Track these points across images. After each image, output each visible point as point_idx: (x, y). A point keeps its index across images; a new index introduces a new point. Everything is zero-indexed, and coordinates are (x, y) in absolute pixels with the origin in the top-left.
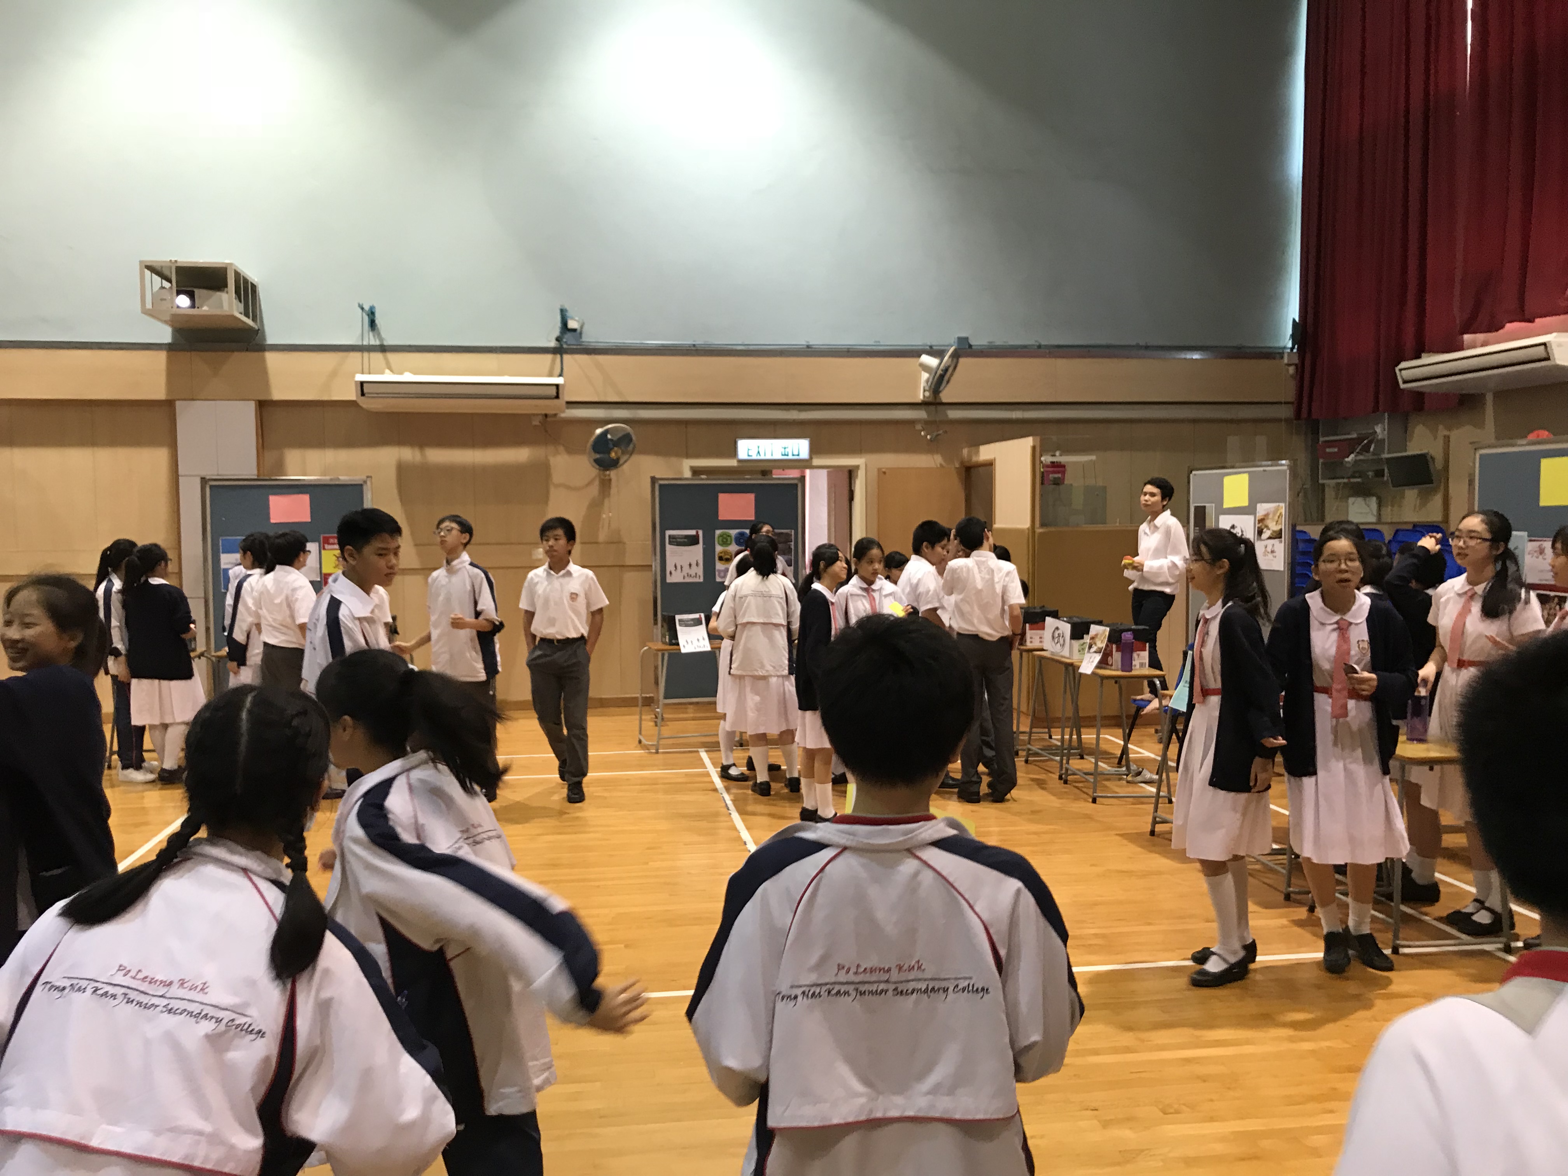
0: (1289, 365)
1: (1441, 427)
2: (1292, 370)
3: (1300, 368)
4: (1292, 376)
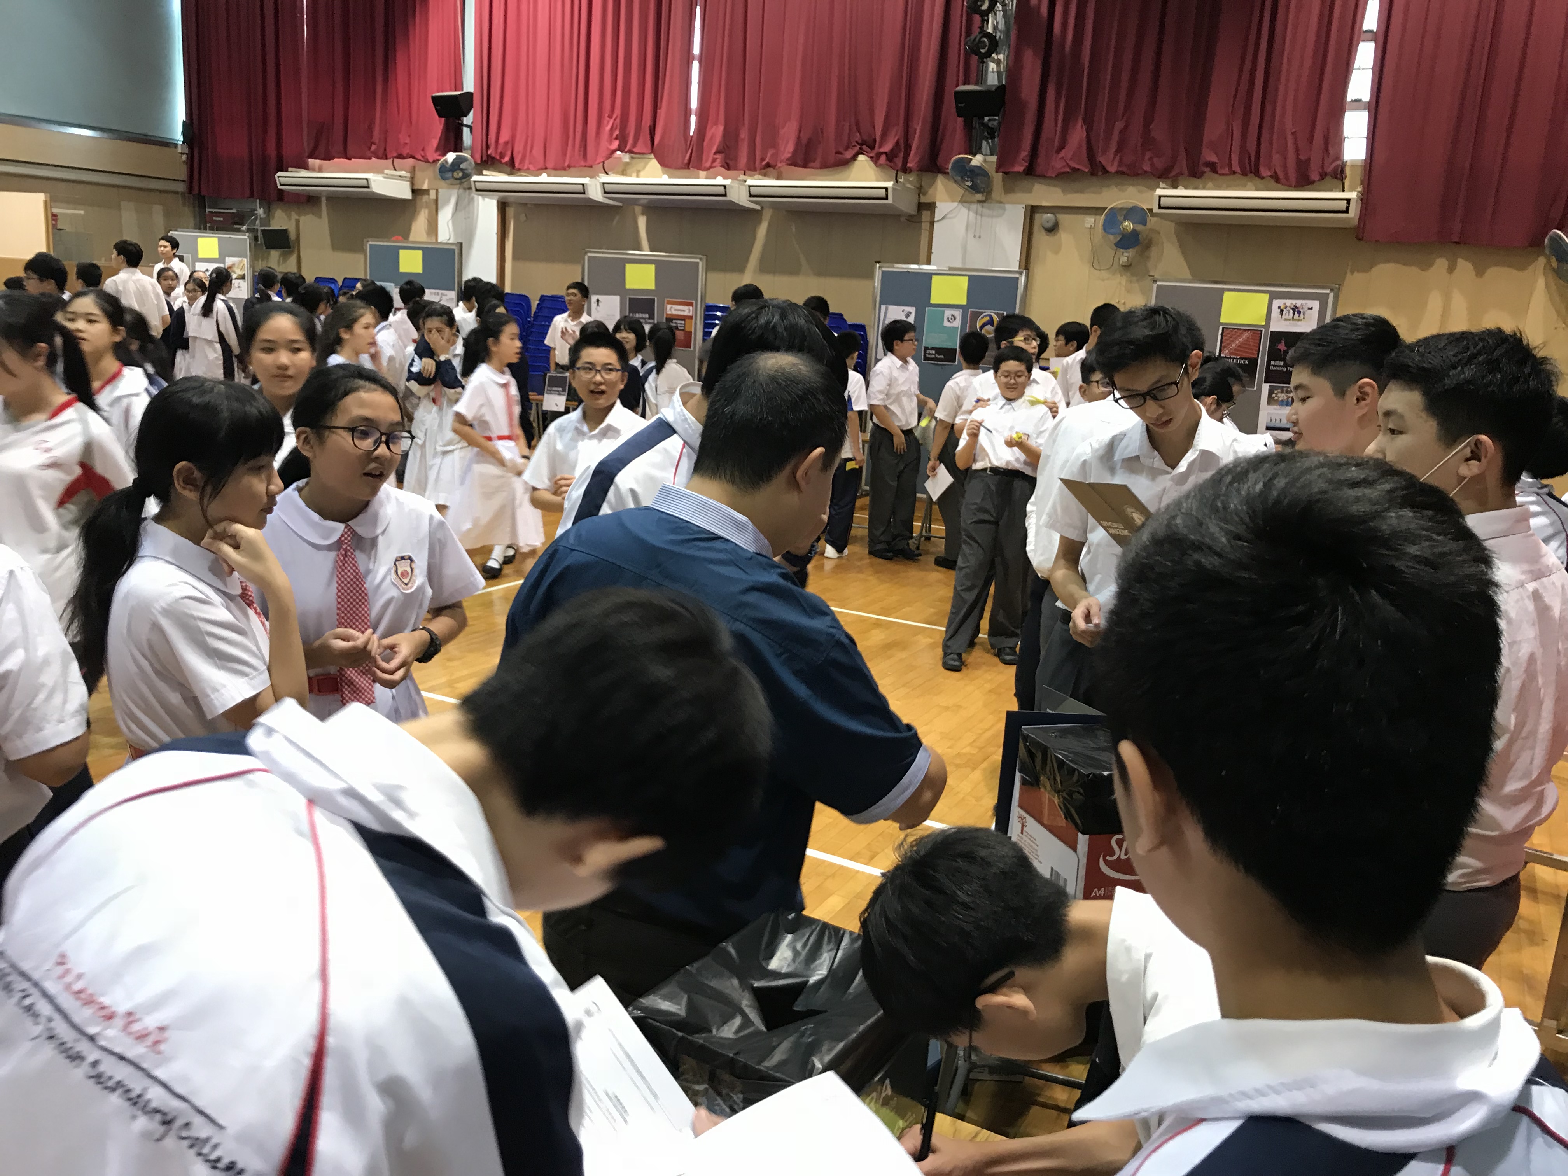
0: (182, 154)
1: (293, 213)
2: (184, 157)
3: (191, 156)
4: (184, 162)
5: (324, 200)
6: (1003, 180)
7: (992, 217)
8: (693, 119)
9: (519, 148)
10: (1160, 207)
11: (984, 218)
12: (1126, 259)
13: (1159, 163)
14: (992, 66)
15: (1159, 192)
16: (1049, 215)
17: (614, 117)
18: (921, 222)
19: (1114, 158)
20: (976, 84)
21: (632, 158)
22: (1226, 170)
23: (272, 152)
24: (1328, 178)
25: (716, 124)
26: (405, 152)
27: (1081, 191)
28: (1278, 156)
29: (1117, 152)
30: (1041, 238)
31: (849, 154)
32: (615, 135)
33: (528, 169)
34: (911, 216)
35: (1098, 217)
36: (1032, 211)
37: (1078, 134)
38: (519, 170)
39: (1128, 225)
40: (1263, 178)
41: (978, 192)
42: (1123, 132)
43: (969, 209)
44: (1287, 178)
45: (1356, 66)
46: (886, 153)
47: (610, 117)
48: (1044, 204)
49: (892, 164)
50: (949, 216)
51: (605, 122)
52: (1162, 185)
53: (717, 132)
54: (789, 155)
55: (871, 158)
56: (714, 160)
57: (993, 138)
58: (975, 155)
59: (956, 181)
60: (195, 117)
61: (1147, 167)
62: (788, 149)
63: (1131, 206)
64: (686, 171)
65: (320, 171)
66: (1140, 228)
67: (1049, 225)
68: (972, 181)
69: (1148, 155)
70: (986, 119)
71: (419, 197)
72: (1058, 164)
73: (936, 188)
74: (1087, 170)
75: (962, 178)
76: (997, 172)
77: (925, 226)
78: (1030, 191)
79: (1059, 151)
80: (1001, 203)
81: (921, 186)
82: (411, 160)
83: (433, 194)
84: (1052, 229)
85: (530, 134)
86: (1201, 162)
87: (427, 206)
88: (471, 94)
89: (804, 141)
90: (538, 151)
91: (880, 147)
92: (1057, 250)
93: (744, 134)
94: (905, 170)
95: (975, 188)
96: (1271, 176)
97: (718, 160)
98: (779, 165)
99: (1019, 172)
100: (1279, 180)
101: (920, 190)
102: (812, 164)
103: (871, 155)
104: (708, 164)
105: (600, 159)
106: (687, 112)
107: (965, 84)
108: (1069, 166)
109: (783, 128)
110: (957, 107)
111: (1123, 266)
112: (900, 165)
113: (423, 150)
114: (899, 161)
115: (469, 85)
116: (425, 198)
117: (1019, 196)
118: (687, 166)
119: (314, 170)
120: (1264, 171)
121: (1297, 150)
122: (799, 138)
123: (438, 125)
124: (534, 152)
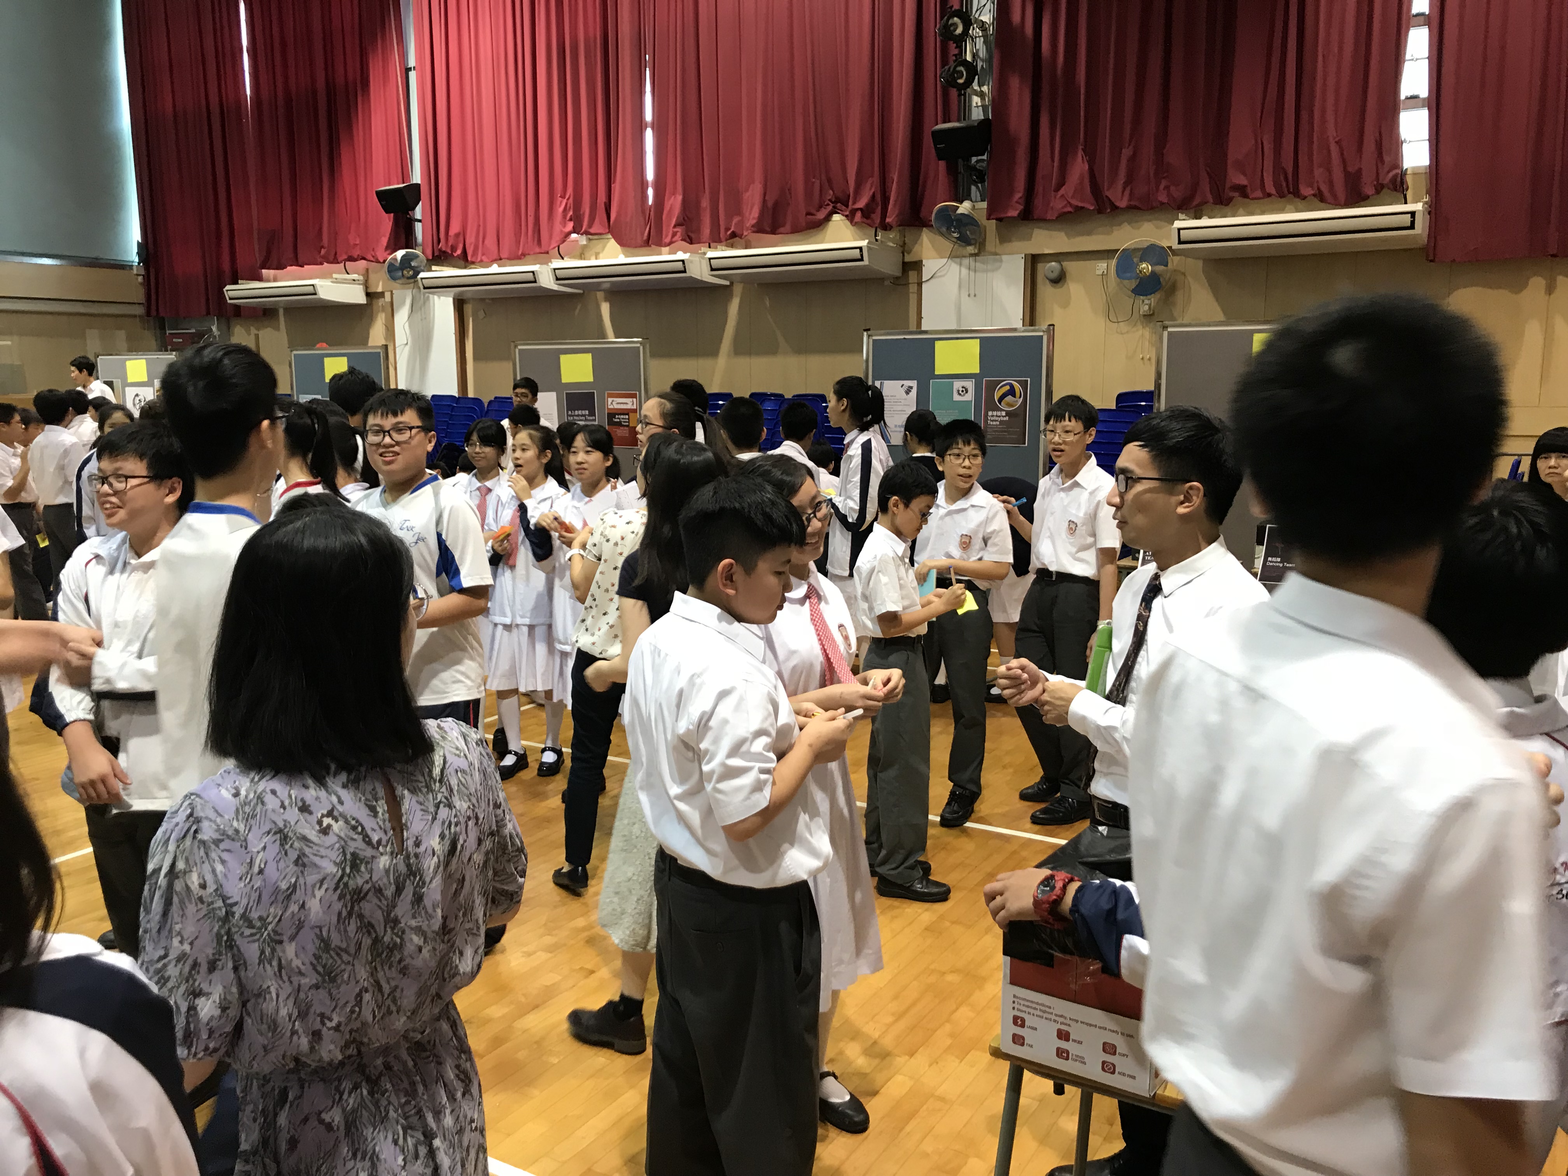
0: (138, 275)
1: (252, 328)
2: (140, 279)
3: (147, 277)
4: (141, 284)
5: (281, 312)
6: (998, 228)
7: (986, 271)
8: (650, 192)
9: (470, 240)
10: (1180, 242)
11: (978, 274)
12: (1147, 307)
13: (1177, 193)
14: (976, 100)
15: (1178, 224)
16: (1053, 263)
17: (567, 197)
18: (907, 284)
19: (1123, 192)
20: (959, 120)
21: (590, 240)
22: (1259, 193)
23: (226, 266)
24: (1385, 190)
25: (674, 194)
26: (356, 253)
27: (1089, 233)
28: (1321, 170)
29: (1126, 185)
30: (1045, 291)
31: (821, 215)
32: (568, 218)
33: (482, 261)
34: (897, 278)
35: (1110, 261)
36: (1033, 261)
37: (1079, 167)
38: (473, 263)
39: (1146, 267)
40: (1304, 198)
41: (969, 244)
42: (1133, 158)
43: (961, 265)
44: (1335, 196)
45: (1408, 57)
46: (861, 209)
47: (563, 197)
48: (1047, 251)
49: (869, 221)
50: (938, 274)
51: (558, 203)
52: (1181, 216)
53: (675, 203)
54: (755, 221)
55: (846, 216)
56: (674, 234)
57: (982, 181)
58: (961, 202)
59: (942, 234)
60: (150, 236)
61: (1163, 197)
62: (752, 214)
63: (1145, 245)
64: (645, 250)
65: (275, 280)
66: (1160, 268)
67: (1054, 275)
68: (959, 232)
69: (1164, 183)
70: (974, 159)
71: (375, 301)
72: (1058, 204)
73: (921, 245)
74: (1092, 208)
75: (947, 229)
76: (988, 219)
77: (913, 288)
78: (1030, 239)
79: (1057, 189)
80: (996, 254)
81: (905, 244)
82: (363, 261)
83: (387, 295)
84: (1059, 280)
85: (481, 224)
86: (1228, 185)
87: (383, 311)
88: (418, 186)
89: (770, 204)
90: (491, 241)
91: (854, 203)
92: (1065, 305)
93: (705, 203)
94: (886, 227)
95: (964, 240)
96: (1314, 195)
97: (679, 234)
98: (745, 233)
99: (1014, 217)
100: (1323, 200)
101: (904, 248)
102: (782, 230)
103: (847, 213)
104: (667, 240)
105: (554, 244)
106: (644, 185)
107: (944, 122)
108: (1071, 205)
109: (747, 190)
110: (936, 148)
111: (1144, 315)
112: (878, 221)
113: (373, 250)
114: (877, 217)
115: (417, 178)
116: (381, 302)
117: (1016, 245)
118: (647, 243)
119: (268, 281)
120: (1306, 191)
121: (1344, 161)
122: (764, 201)
123: (387, 222)
124: (486, 242)
